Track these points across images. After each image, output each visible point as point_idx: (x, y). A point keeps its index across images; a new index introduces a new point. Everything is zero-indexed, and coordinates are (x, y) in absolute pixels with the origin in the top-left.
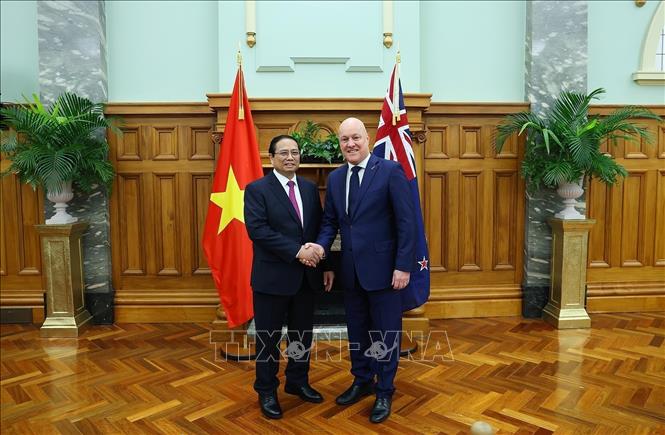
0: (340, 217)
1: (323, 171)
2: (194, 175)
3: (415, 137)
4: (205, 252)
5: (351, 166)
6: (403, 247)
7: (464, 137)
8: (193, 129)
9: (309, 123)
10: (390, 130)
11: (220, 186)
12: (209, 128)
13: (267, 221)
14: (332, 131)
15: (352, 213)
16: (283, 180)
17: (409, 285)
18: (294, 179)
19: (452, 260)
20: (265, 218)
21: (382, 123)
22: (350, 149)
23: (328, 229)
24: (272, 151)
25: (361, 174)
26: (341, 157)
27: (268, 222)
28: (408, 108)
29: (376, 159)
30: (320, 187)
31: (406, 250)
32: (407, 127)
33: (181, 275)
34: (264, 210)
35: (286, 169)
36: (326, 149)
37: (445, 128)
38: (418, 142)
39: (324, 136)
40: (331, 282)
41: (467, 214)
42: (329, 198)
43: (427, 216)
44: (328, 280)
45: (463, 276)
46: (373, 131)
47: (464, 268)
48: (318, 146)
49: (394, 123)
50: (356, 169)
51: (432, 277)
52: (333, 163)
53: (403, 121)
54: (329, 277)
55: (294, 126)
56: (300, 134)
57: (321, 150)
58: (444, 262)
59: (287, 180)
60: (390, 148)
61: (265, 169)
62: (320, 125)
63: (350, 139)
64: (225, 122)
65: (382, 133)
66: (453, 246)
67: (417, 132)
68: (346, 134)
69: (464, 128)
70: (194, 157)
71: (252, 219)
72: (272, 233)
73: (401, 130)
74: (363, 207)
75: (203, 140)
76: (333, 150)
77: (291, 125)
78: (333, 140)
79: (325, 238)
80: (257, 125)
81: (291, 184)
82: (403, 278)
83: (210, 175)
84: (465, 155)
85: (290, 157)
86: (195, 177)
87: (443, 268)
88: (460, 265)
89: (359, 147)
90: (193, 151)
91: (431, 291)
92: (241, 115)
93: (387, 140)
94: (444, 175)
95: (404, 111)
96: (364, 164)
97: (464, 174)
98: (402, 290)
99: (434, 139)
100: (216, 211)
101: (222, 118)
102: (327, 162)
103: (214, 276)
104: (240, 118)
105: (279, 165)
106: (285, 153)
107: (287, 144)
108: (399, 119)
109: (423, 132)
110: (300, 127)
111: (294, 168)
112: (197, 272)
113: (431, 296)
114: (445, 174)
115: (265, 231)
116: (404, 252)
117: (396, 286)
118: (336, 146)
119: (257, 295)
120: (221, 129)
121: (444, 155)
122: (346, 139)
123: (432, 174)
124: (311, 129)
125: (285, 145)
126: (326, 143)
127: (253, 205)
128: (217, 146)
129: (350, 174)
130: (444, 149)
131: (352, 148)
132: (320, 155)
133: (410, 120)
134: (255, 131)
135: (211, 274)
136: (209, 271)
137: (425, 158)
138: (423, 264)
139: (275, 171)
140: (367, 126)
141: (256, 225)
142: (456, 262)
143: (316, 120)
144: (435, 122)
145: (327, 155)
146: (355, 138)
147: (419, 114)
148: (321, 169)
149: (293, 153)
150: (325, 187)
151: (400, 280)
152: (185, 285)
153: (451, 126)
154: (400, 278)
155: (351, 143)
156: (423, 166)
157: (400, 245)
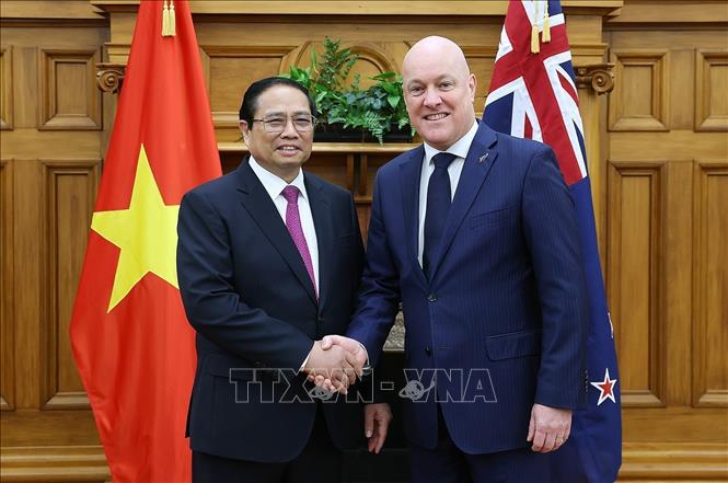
0: (405, 274)
1: (364, 161)
2: (50, 167)
3: (586, 81)
4: (76, 354)
5: (431, 152)
6: (554, 351)
7: (708, 80)
8: (49, 55)
9: (330, 46)
10: (526, 64)
11: (116, 196)
12: (89, 55)
13: (231, 281)
14: (386, 65)
15: (434, 264)
16: (273, 185)
17: (571, 441)
18: (299, 182)
19: (676, 379)
20: (228, 275)
21: (505, 46)
22: (428, 112)
23: (375, 303)
24: (247, 113)
25: (455, 172)
26: (408, 128)
27: (234, 284)
28: (569, 12)
29: (492, 135)
30: (357, 199)
31: (562, 357)
32: (566, 56)
33: (13, 411)
34: (224, 254)
35: (279, 157)
36: (371, 108)
37: (659, 58)
38: (591, 92)
39: (365, 76)
40: (383, 431)
41: (713, 267)
42: (379, 226)
43: (613, 271)
44: (376, 424)
45: (701, 419)
46: (483, 64)
47: (706, 399)
48: (351, 100)
49: (535, 48)
50: (443, 161)
51: (627, 420)
52: (386, 140)
53: (557, 42)
54: (378, 419)
55: (295, 54)
56: (310, 71)
57: (358, 109)
58: (656, 384)
59: (282, 185)
60: (523, 107)
61: (224, 155)
62: (357, 50)
63: (431, 88)
64: (128, 40)
65: (505, 72)
66: (677, 345)
67: (590, 69)
68: (421, 75)
69: (707, 57)
70: (52, 123)
71: (196, 276)
72: (244, 310)
73: (553, 65)
74: (460, 250)
75: (74, 84)
76: (386, 110)
77: (287, 50)
78: (388, 85)
79: (368, 324)
80: (206, 49)
81: (290, 194)
82: (554, 424)
83: (89, 166)
84: (709, 123)
85: (290, 130)
86: (53, 170)
87: (652, 399)
88: (696, 391)
89: (452, 107)
90: (50, 108)
91: (624, 454)
92: (169, 26)
93: (518, 87)
94: (655, 172)
95: (559, 19)
96: (461, 148)
97: (706, 168)
98: (552, 453)
99: (631, 84)
100: (105, 255)
101: (122, 32)
102: (373, 140)
103: (96, 412)
104: (165, 32)
105: (262, 148)
106: (279, 119)
107: (283, 99)
108: (547, 37)
109: (605, 68)
110: (308, 55)
111: (298, 157)
112: (55, 401)
113: (624, 468)
114: (657, 168)
115: (228, 306)
116: (557, 360)
117: (538, 443)
118: (394, 102)
119: (201, 459)
120: (118, 58)
121: (653, 123)
122: (421, 87)
123: (625, 170)
124: (336, 59)
125: (277, 101)
126: (371, 93)
127: (198, 242)
128: (110, 97)
129: (428, 170)
130: (656, 110)
131: (433, 109)
132: (355, 122)
133: (573, 39)
134: (201, 62)
135: (88, 408)
136: (84, 401)
137: (608, 130)
138: (604, 389)
139: (252, 162)
140: (470, 54)
141: (205, 292)
142: (687, 387)
143: (347, 38)
144: (635, 44)
145: (372, 121)
146: (441, 84)
147: (596, 25)
148: (357, 155)
149: (298, 119)
150: (369, 198)
151: (547, 431)
152: (22, 434)
153: (674, 52)
154: (549, 425)
155: (433, 96)
156: (604, 148)
157: (549, 344)
